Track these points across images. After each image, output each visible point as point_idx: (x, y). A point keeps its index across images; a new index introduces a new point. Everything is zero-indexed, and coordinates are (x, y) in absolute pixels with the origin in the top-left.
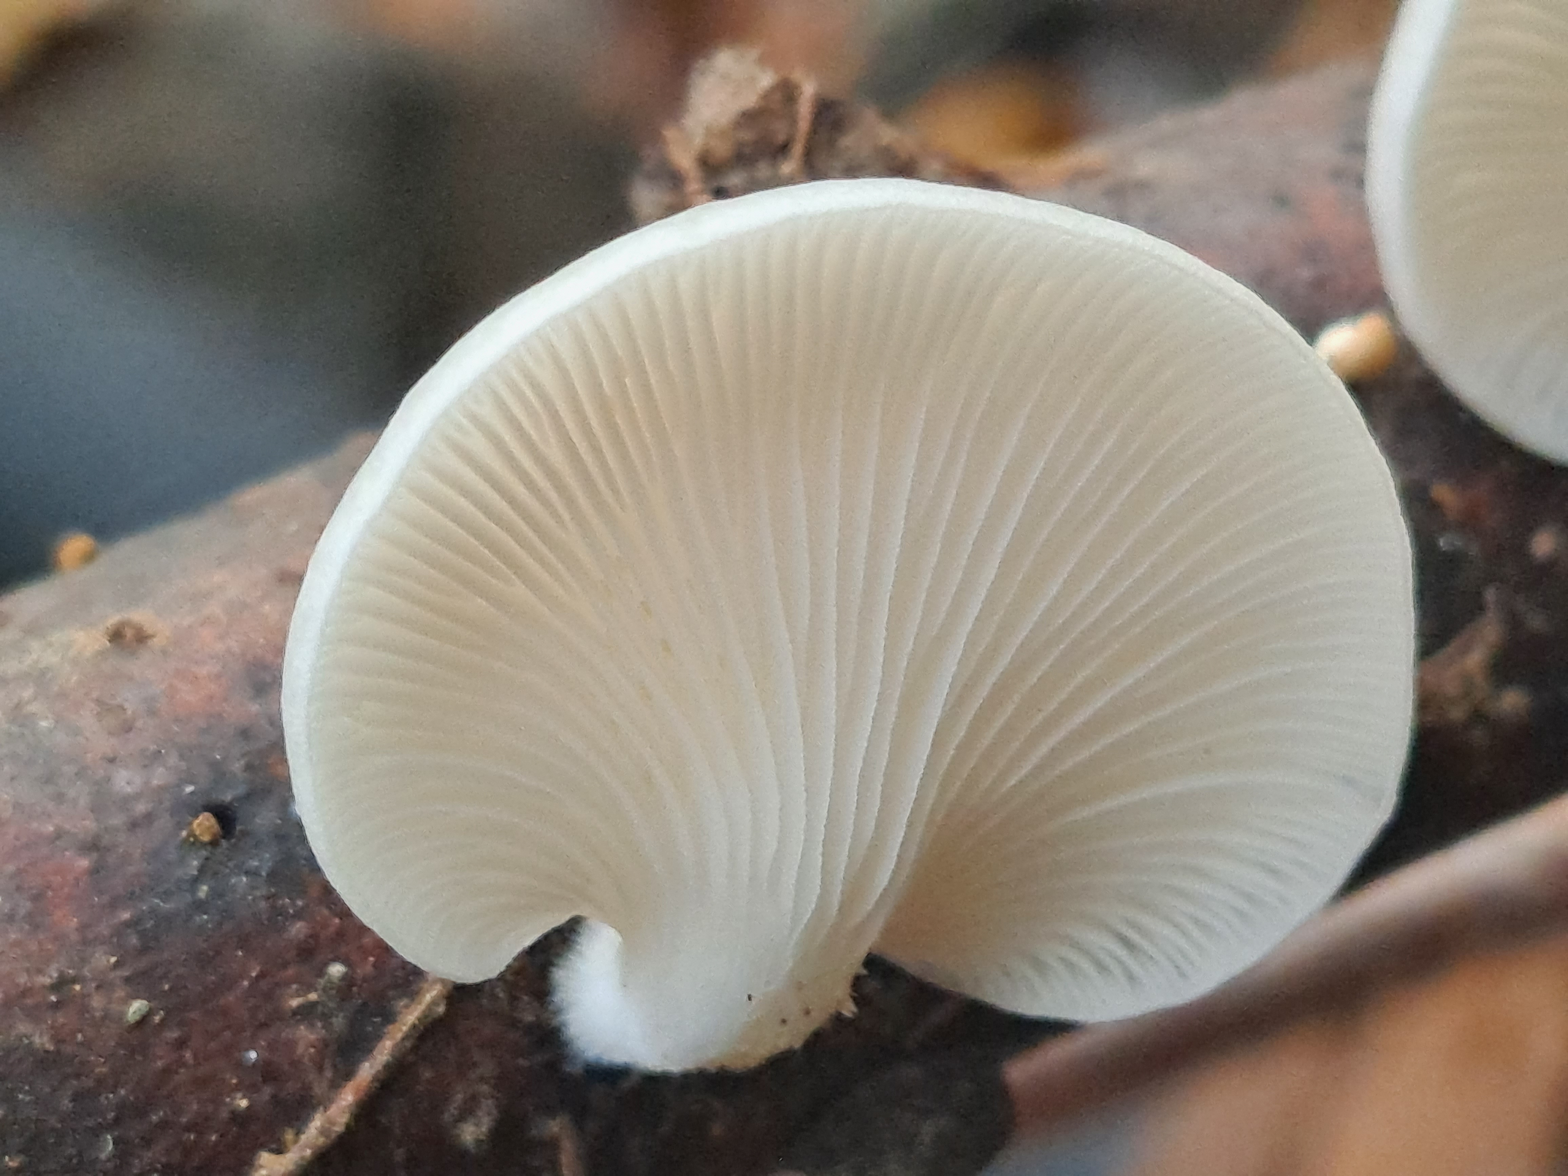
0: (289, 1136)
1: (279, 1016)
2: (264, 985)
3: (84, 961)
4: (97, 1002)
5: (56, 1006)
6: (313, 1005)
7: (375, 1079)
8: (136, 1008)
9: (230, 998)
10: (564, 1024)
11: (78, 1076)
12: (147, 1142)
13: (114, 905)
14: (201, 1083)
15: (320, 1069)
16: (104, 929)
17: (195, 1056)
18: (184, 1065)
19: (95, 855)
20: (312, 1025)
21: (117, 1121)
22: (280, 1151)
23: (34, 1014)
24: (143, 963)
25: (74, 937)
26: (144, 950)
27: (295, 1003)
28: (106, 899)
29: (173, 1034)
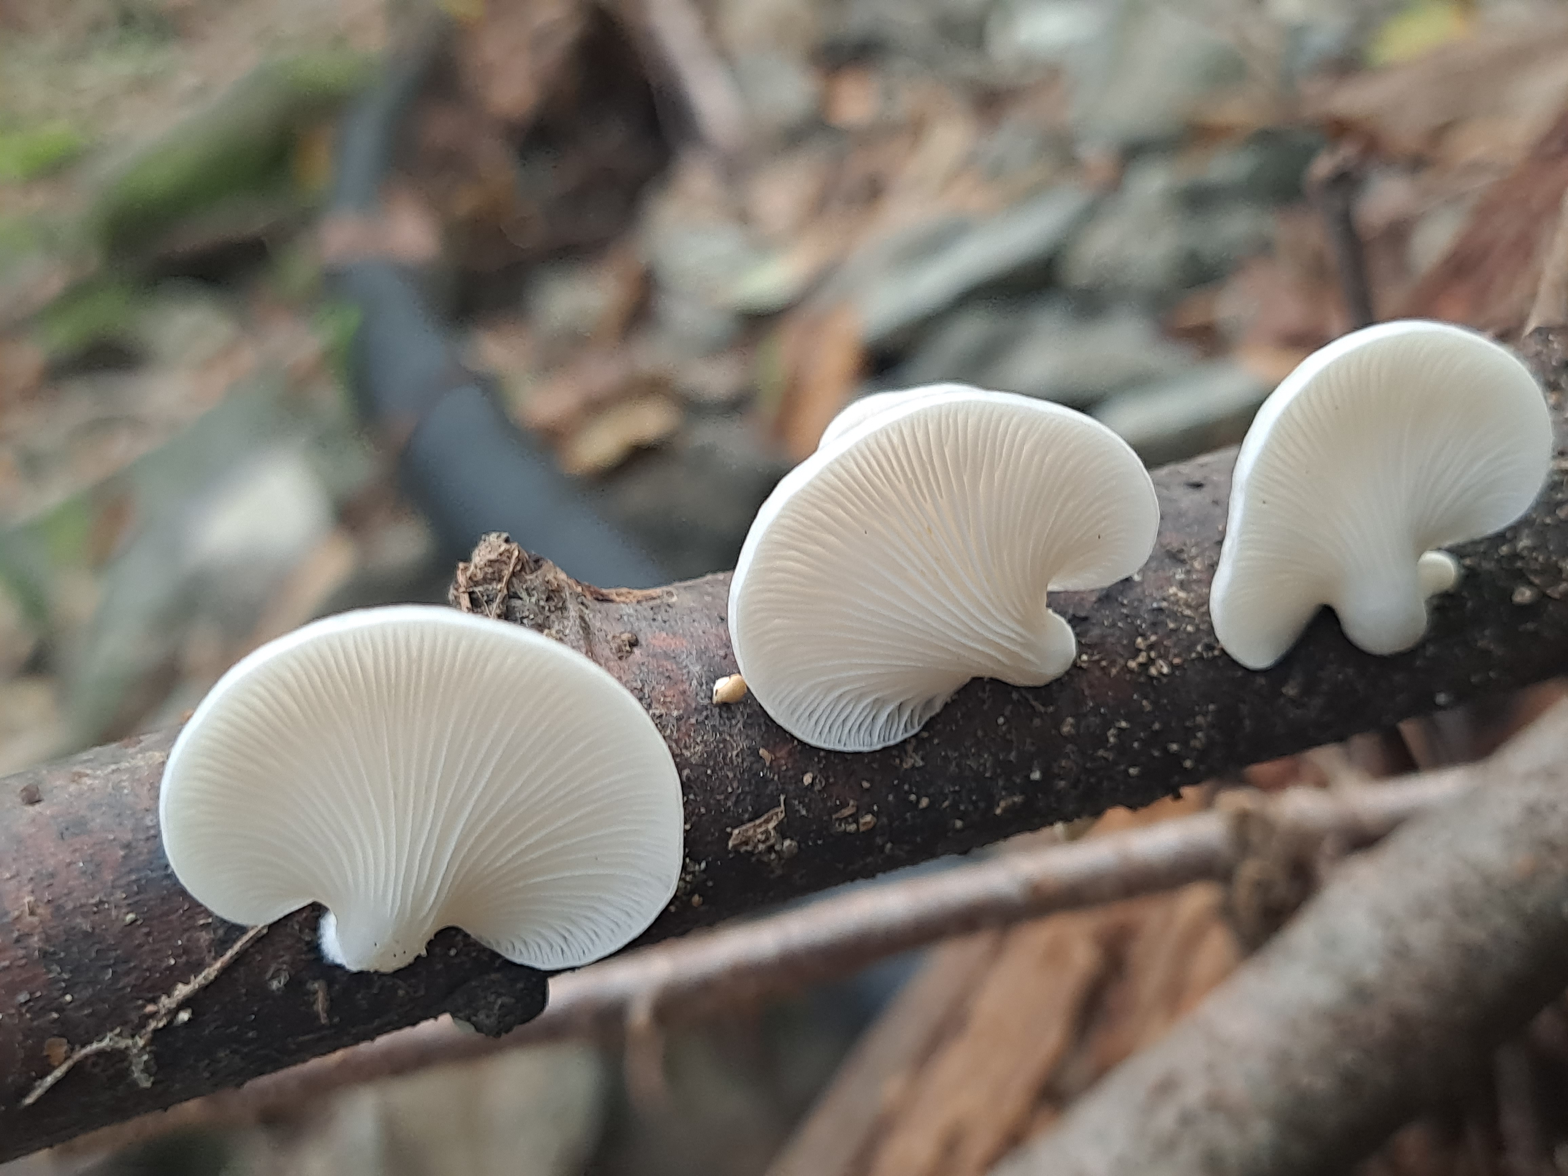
0: (192, 977)
1: (194, 928)
2: (188, 913)
3: (112, 894)
4: (114, 913)
5: (95, 913)
6: (209, 924)
7: (231, 958)
8: (130, 917)
9: (174, 917)
10: (321, 943)
11: (100, 943)
12: (128, 973)
13: (131, 872)
14: (154, 952)
15: (210, 951)
16: (123, 882)
17: (153, 939)
18: (149, 943)
19: (127, 851)
20: (208, 933)
21: (114, 964)
22: (187, 983)
23: (85, 915)
24: (137, 898)
25: (110, 884)
26: (137, 893)
27: (201, 922)
28: (127, 869)
29: (145, 930)
